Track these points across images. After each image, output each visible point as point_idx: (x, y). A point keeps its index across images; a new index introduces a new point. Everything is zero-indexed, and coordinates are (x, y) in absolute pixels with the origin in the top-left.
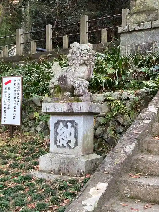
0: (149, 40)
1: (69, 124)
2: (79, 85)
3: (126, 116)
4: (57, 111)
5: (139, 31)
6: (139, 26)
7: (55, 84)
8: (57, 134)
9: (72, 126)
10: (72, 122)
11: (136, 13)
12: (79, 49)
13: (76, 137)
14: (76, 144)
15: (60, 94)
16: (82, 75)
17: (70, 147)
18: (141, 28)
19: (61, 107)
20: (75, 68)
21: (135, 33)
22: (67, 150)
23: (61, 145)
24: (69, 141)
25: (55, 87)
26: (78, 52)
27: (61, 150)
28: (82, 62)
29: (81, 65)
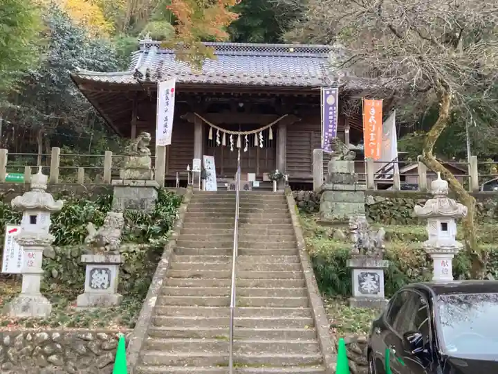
0: (142, 196)
1: (104, 272)
2: (115, 243)
3: (132, 266)
4: (96, 261)
5: (133, 186)
6: (134, 182)
7: (92, 240)
8: (91, 278)
9: (106, 273)
10: (107, 270)
11: (129, 168)
12: (116, 217)
13: (109, 281)
14: (109, 285)
15: (96, 248)
16: (116, 235)
17: (103, 288)
18: (135, 184)
19: (99, 258)
20: (111, 230)
21: (129, 188)
22: (100, 290)
23: (95, 287)
24: (103, 284)
25: (92, 243)
26: (115, 219)
27: (96, 291)
28: (118, 226)
29: (117, 228)
